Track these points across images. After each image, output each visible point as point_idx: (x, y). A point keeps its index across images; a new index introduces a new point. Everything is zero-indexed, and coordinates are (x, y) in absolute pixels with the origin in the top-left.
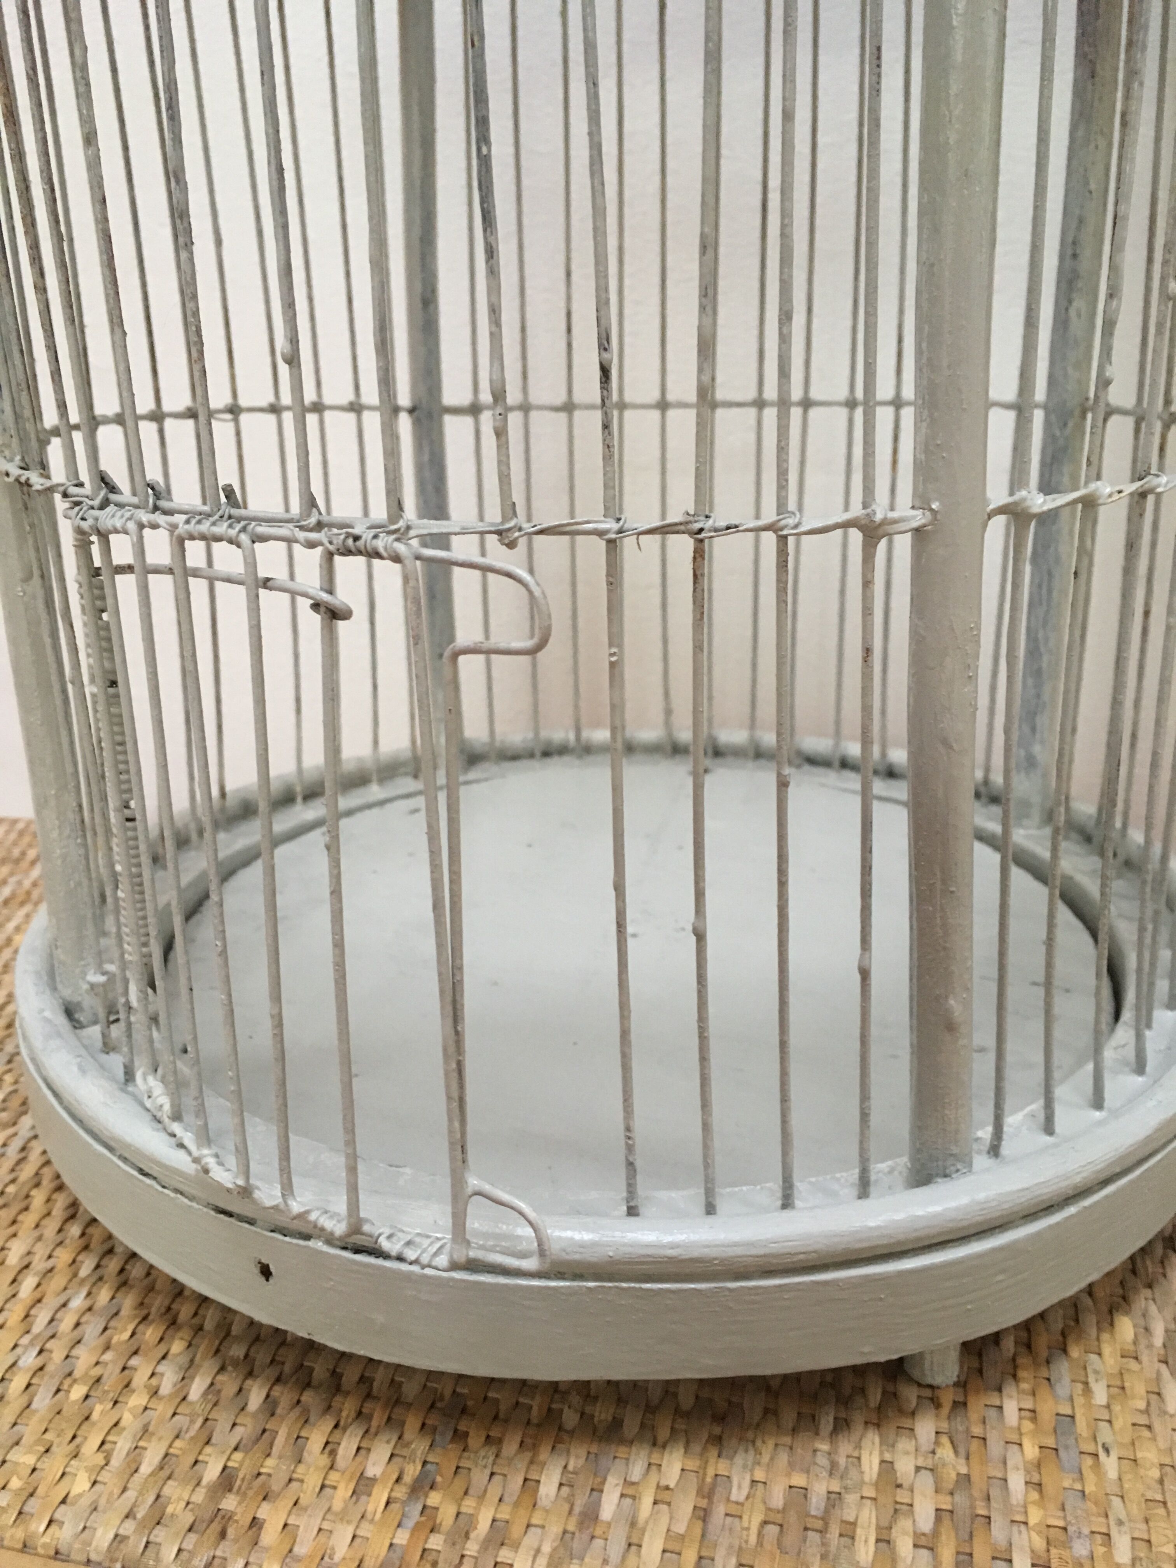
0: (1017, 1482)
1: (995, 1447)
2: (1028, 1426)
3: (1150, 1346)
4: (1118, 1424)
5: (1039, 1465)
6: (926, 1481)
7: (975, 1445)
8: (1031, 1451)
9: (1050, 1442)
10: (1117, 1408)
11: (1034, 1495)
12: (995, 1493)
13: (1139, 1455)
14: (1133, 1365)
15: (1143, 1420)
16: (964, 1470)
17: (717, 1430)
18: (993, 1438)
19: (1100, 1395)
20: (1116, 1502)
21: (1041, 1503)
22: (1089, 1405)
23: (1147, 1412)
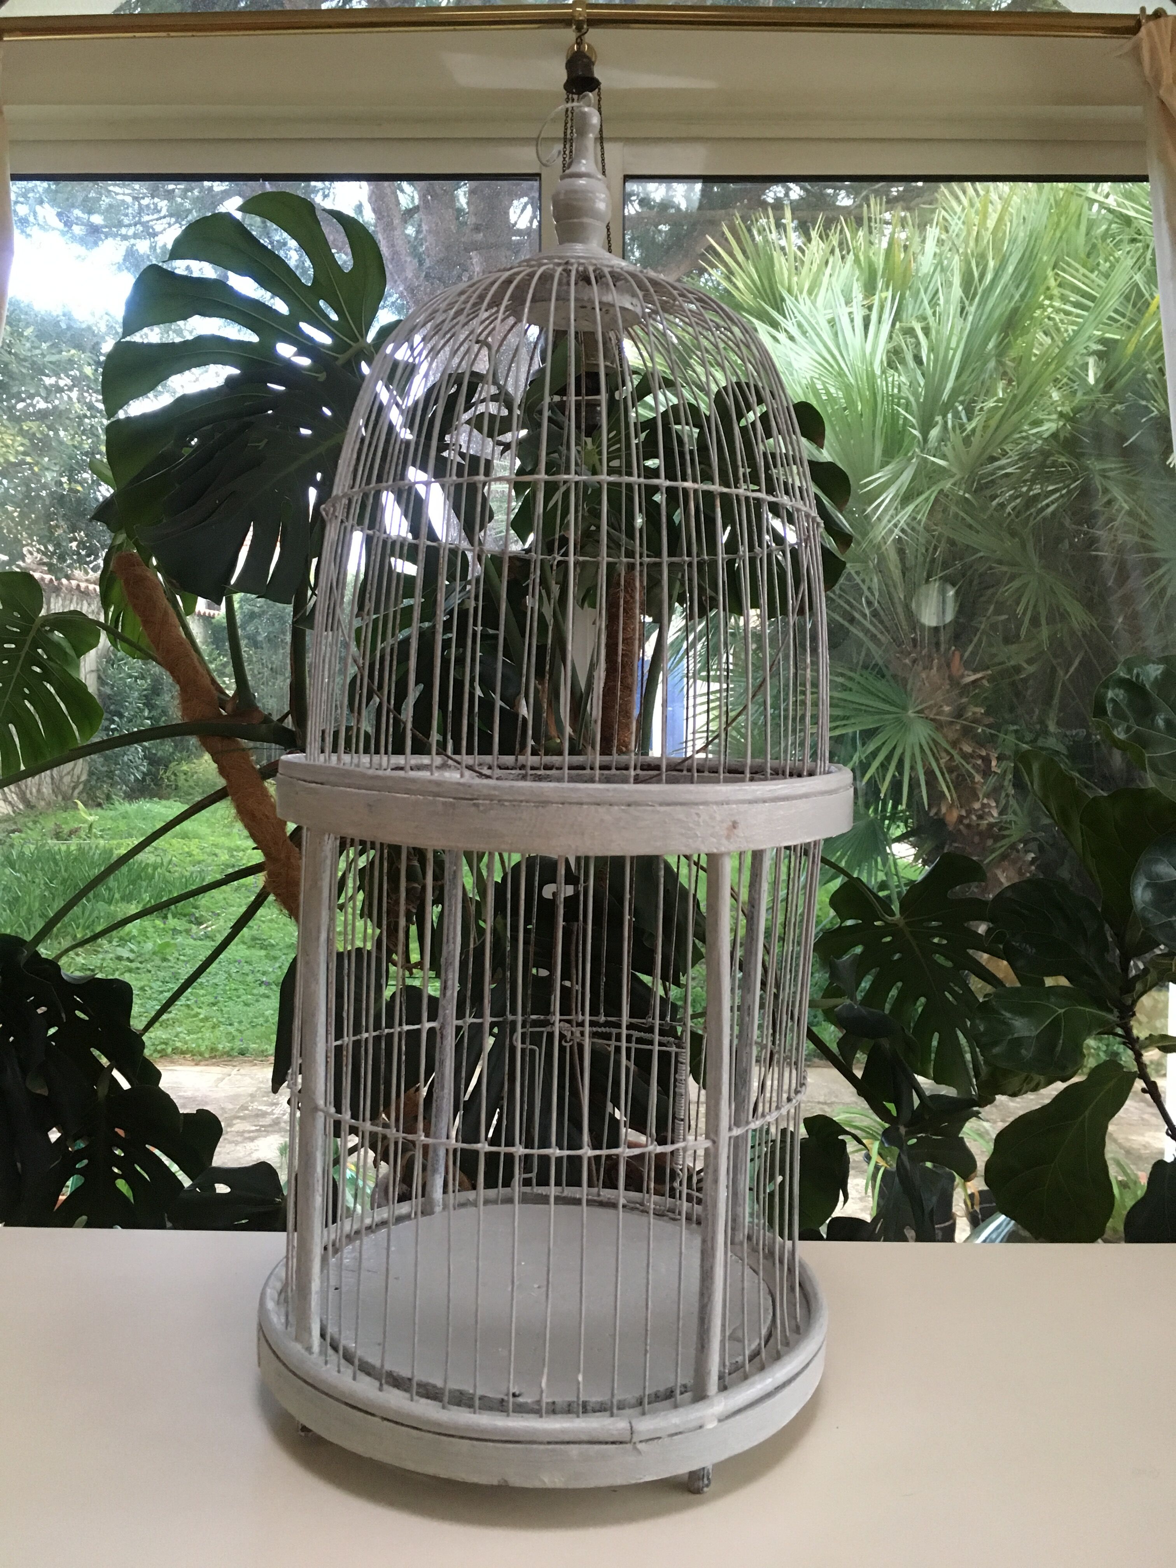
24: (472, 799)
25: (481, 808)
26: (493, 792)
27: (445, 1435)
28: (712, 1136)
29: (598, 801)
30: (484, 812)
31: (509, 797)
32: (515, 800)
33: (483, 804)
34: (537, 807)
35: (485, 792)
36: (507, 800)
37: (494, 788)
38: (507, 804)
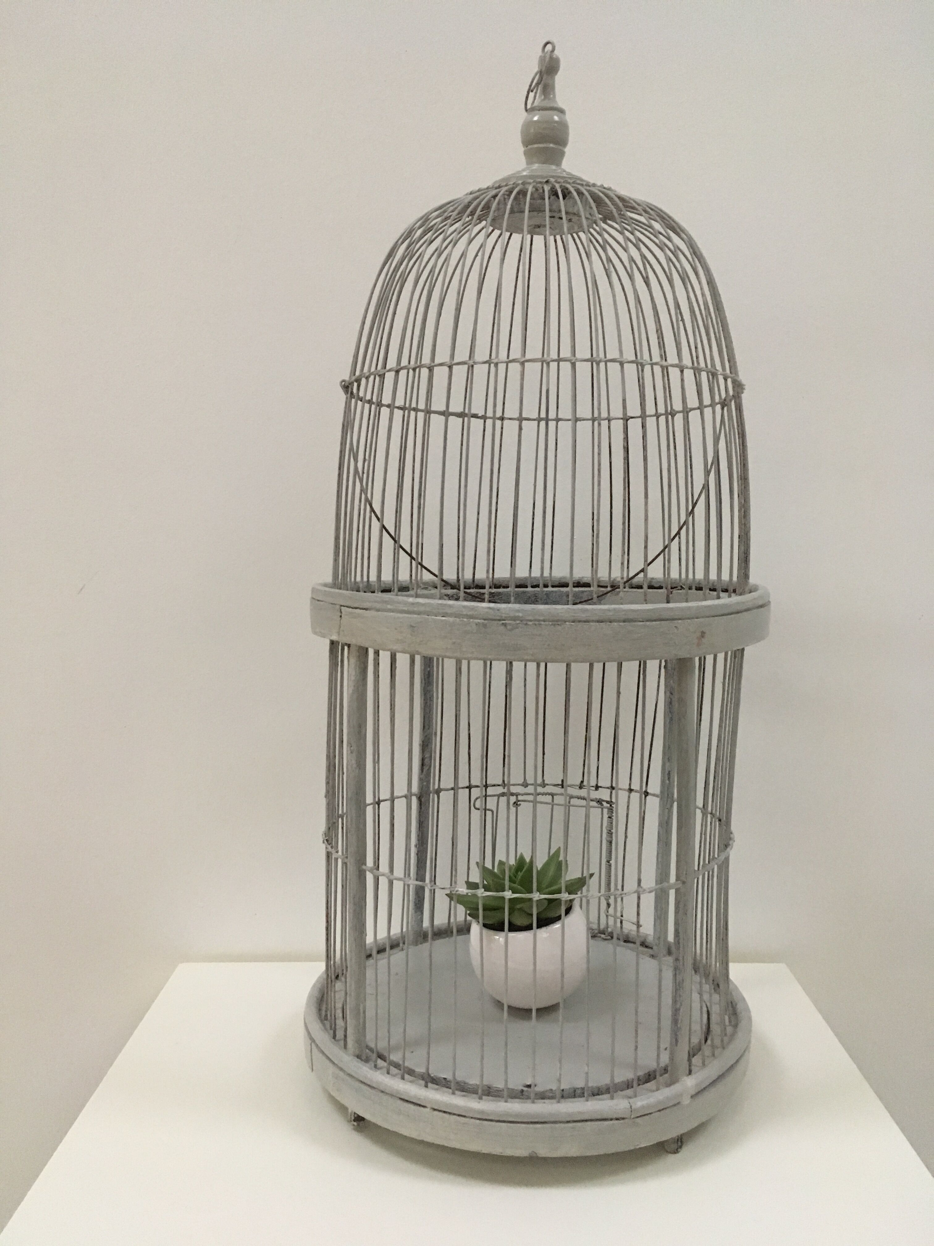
24: (500, 620)
25: (509, 627)
26: (517, 614)
27: (486, 1120)
28: (683, 878)
29: (601, 619)
30: (511, 630)
31: (530, 618)
32: (535, 620)
33: (510, 624)
34: (554, 625)
35: (512, 614)
36: (531, 621)
37: (518, 611)
38: (530, 623)
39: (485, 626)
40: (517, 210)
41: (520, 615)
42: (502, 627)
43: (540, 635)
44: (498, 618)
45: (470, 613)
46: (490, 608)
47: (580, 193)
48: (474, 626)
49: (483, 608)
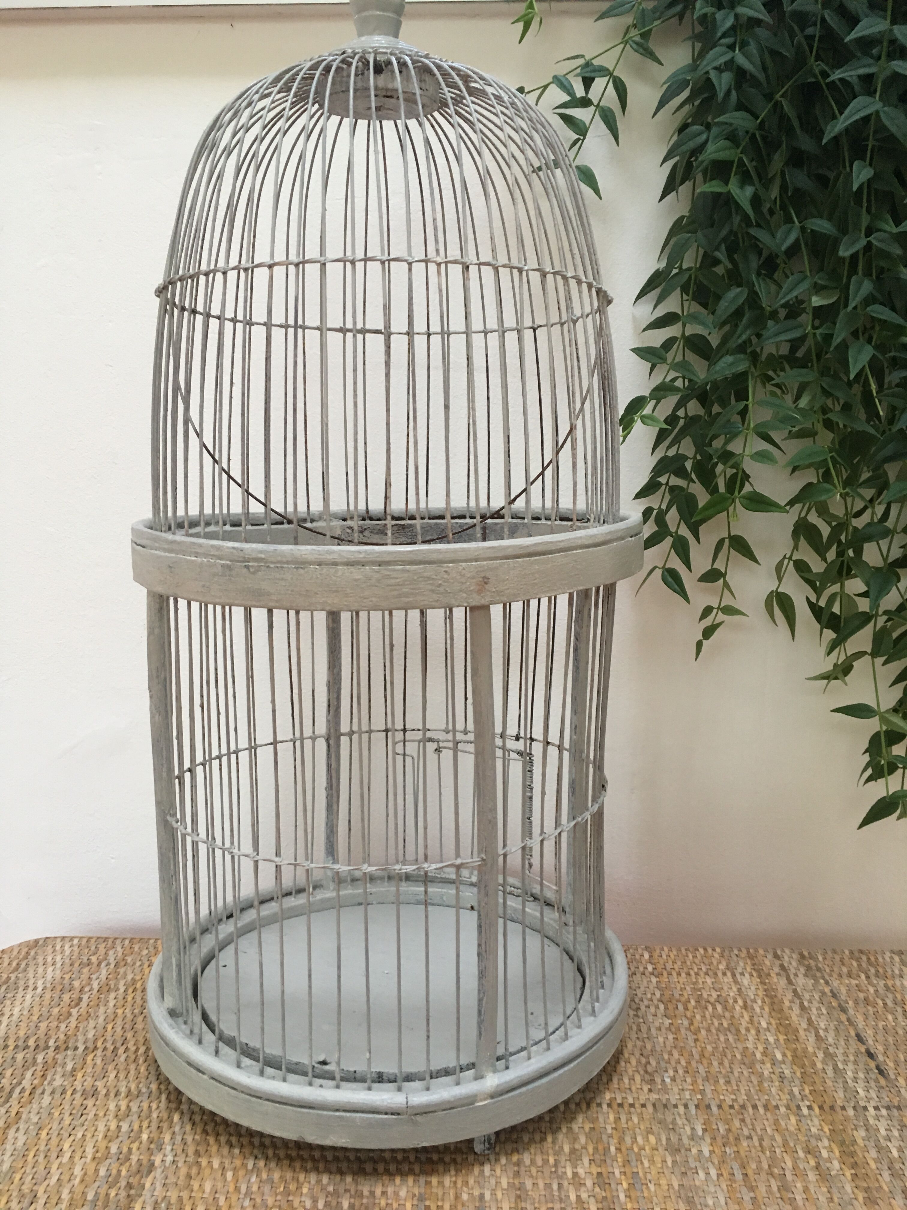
0: (622, 1196)
1: (613, 1186)
2: (623, 1177)
3: (661, 1145)
4: (653, 1173)
5: (628, 1190)
6: (592, 1200)
7: (607, 1186)
8: (625, 1185)
9: (631, 1181)
10: (652, 1167)
11: (628, 1199)
12: (615, 1200)
13: (661, 1182)
14: (656, 1152)
15: (661, 1171)
16: (604, 1195)
17: (515, 1146)
18: (612, 1183)
19: (646, 1164)
20: (655, 1198)
21: (631, 1201)
22: (643, 1168)
23: (662, 1168)
28: (483, 855)
30: (254, 573)
31: (273, 560)
32: (278, 562)
33: (252, 566)
34: (297, 568)
35: (254, 555)
36: (272, 563)
37: (261, 552)
38: (272, 566)
39: (229, 567)
40: (340, 91)
41: (263, 556)
42: (245, 570)
43: (282, 579)
44: (241, 559)
45: (217, 553)
46: (234, 548)
47: (403, 65)
48: (220, 568)
49: (228, 548)
